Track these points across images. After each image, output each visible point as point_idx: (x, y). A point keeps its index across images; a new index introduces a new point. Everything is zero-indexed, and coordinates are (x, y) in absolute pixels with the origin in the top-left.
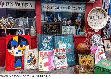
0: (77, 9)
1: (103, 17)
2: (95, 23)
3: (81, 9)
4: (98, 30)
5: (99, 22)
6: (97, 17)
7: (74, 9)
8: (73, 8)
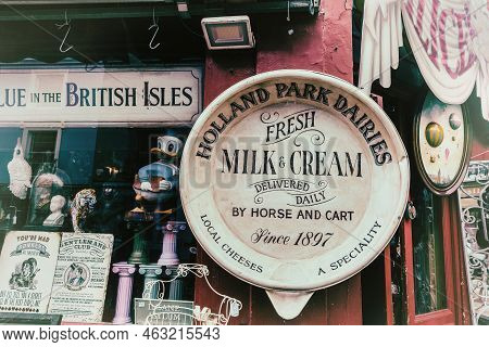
0: (140, 100)
1: (368, 162)
2: (286, 214)
3: (168, 99)
4: (307, 291)
5: (323, 208)
6: (298, 161)
7: (114, 98)
8: (106, 94)
